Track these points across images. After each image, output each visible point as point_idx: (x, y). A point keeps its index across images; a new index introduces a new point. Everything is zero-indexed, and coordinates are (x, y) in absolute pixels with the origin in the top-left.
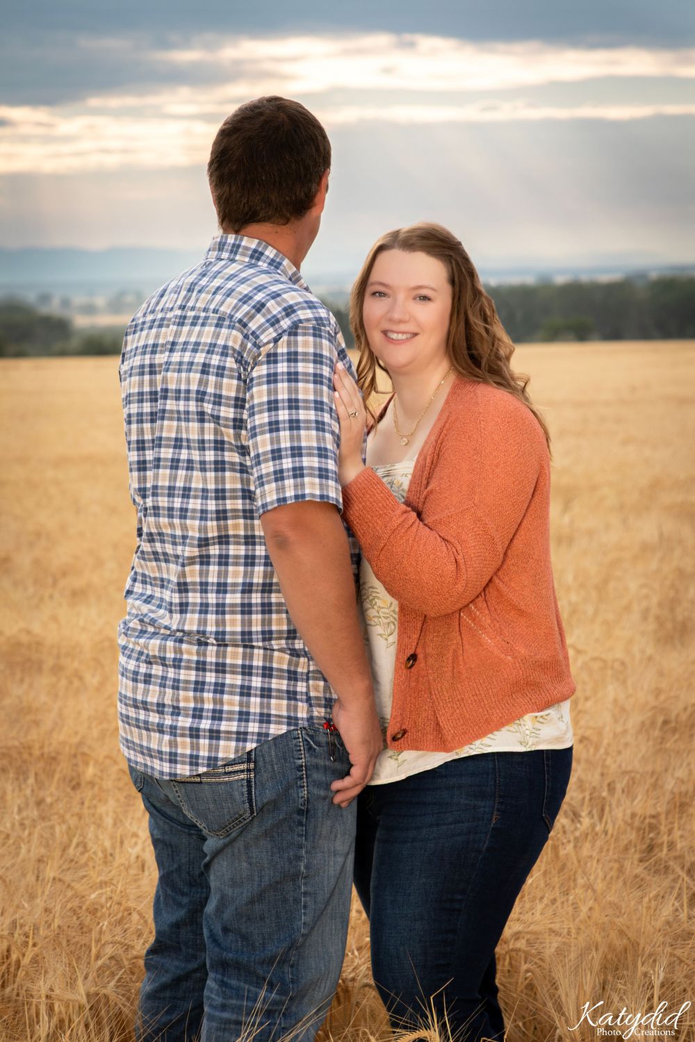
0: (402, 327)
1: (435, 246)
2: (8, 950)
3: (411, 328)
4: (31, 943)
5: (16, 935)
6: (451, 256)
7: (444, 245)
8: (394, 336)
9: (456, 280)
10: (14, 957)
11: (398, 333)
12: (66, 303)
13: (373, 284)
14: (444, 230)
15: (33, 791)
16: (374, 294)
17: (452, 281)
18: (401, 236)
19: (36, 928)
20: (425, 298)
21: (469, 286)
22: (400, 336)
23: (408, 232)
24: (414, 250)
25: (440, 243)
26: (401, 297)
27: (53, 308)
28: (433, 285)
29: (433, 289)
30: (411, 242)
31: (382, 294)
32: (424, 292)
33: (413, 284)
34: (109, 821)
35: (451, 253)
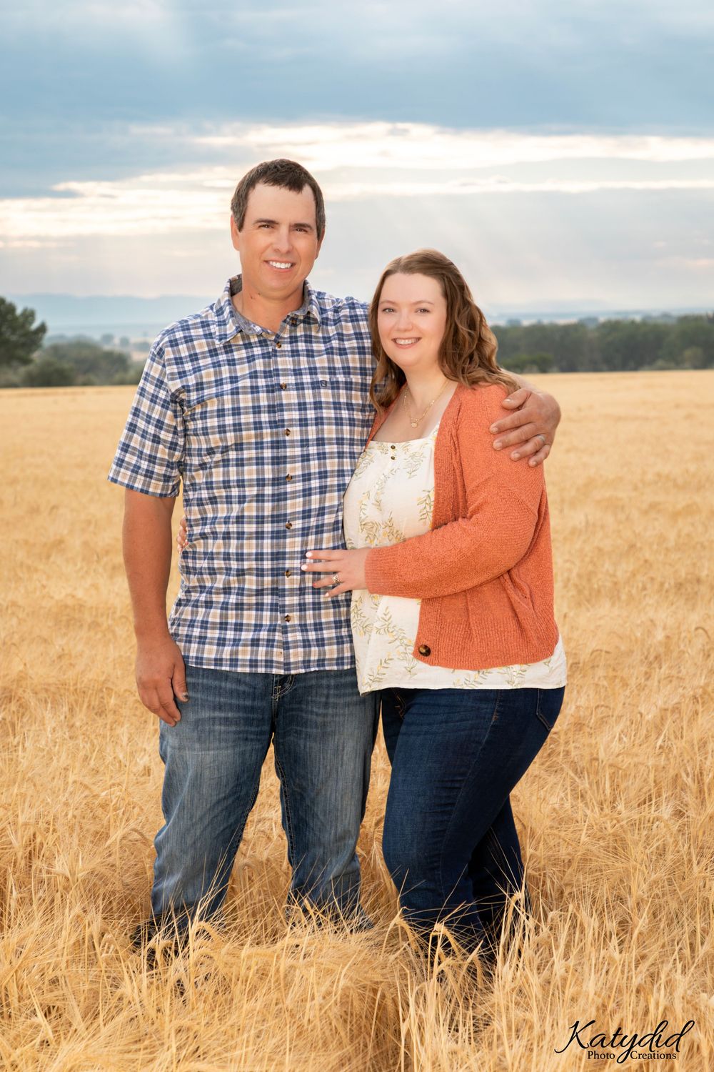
0: (408, 335)
1: (429, 268)
2: (34, 835)
3: (415, 334)
4: (51, 829)
5: (40, 823)
6: (443, 274)
7: (437, 266)
8: (402, 342)
9: (449, 293)
10: (38, 840)
11: (404, 339)
12: (125, 342)
13: (383, 302)
14: (437, 254)
15: (66, 717)
16: (384, 310)
17: (446, 295)
18: (403, 263)
19: (55, 818)
20: (425, 311)
21: (459, 297)
22: (407, 342)
23: (408, 258)
24: (413, 272)
25: (432, 265)
26: (405, 311)
27: (115, 346)
28: (430, 300)
29: (429, 303)
30: (410, 266)
31: (391, 310)
32: (424, 306)
33: (414, 299)
34: (125, 740)
35: (444, 272)
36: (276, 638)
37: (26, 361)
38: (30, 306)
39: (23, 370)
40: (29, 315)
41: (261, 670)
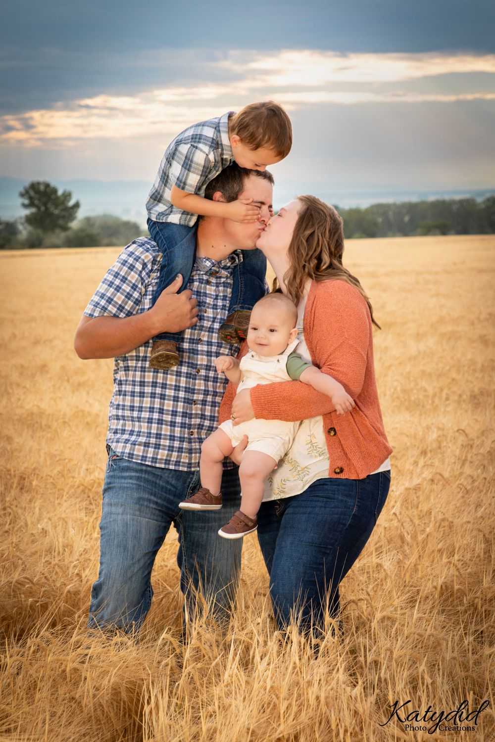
36: (184, 446)
37: (65, 229)
38: (69, 188)
39: (63, 235)
40: (67, 196)
41: (172, 467)
